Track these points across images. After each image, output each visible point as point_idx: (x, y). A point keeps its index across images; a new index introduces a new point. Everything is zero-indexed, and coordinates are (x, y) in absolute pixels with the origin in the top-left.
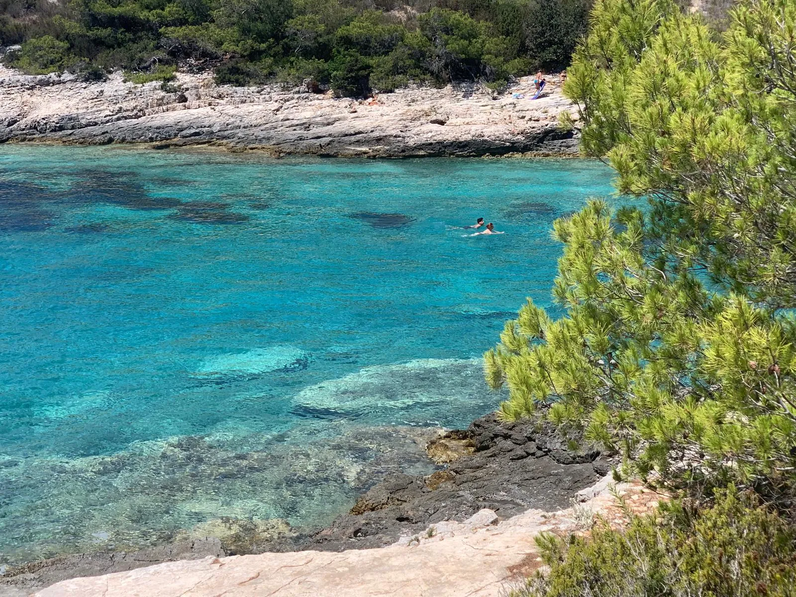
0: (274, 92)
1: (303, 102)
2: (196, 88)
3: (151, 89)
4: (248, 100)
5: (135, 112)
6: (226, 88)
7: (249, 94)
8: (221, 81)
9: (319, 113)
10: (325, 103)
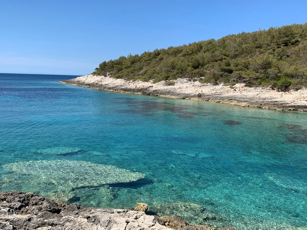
0: (259, 89)
1: (267, 92)
2: (239, 88)
3: (227, 88)
4: (251, 91)
5: (220, 93)
6: (246, 88)
7: (252, 89)
8: (246, 86)
9: (270, 96)
10: (274, 93)
